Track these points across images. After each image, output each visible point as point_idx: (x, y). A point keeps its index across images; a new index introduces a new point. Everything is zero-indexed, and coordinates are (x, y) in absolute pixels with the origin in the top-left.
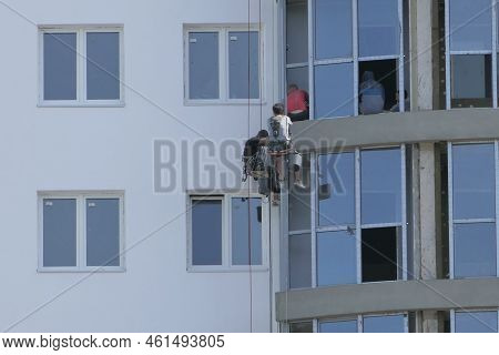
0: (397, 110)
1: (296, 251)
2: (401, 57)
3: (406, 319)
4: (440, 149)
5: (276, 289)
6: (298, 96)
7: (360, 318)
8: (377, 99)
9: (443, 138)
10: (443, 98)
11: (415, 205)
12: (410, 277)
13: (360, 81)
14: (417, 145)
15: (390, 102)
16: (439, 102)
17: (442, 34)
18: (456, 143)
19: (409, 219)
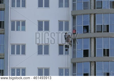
0: (89, 33)
1: (74, 53)
2: (89, 25)
3: (90, 63)
4: (95, 38)
5: (71, 58)
6: (75, 30)
7: (83, 62)
8: (86, 31)
9: (95, 37)
10: (95, 31)
11: (91, 46)
12: (90, 57)
13: (83, 28)
14: (91, 38)
15: (88, 32)
16: (95, 32)
17: (95, 22)
18: (97, 37)
19: (90, 48)
